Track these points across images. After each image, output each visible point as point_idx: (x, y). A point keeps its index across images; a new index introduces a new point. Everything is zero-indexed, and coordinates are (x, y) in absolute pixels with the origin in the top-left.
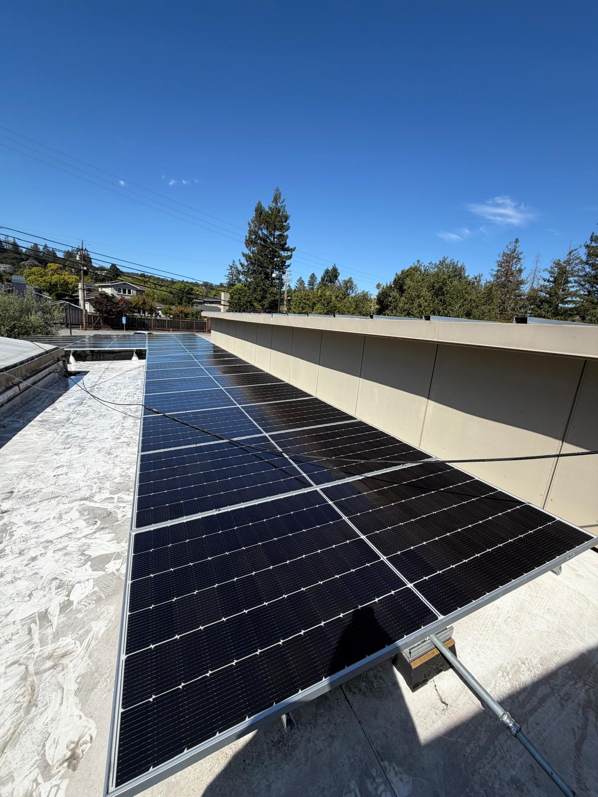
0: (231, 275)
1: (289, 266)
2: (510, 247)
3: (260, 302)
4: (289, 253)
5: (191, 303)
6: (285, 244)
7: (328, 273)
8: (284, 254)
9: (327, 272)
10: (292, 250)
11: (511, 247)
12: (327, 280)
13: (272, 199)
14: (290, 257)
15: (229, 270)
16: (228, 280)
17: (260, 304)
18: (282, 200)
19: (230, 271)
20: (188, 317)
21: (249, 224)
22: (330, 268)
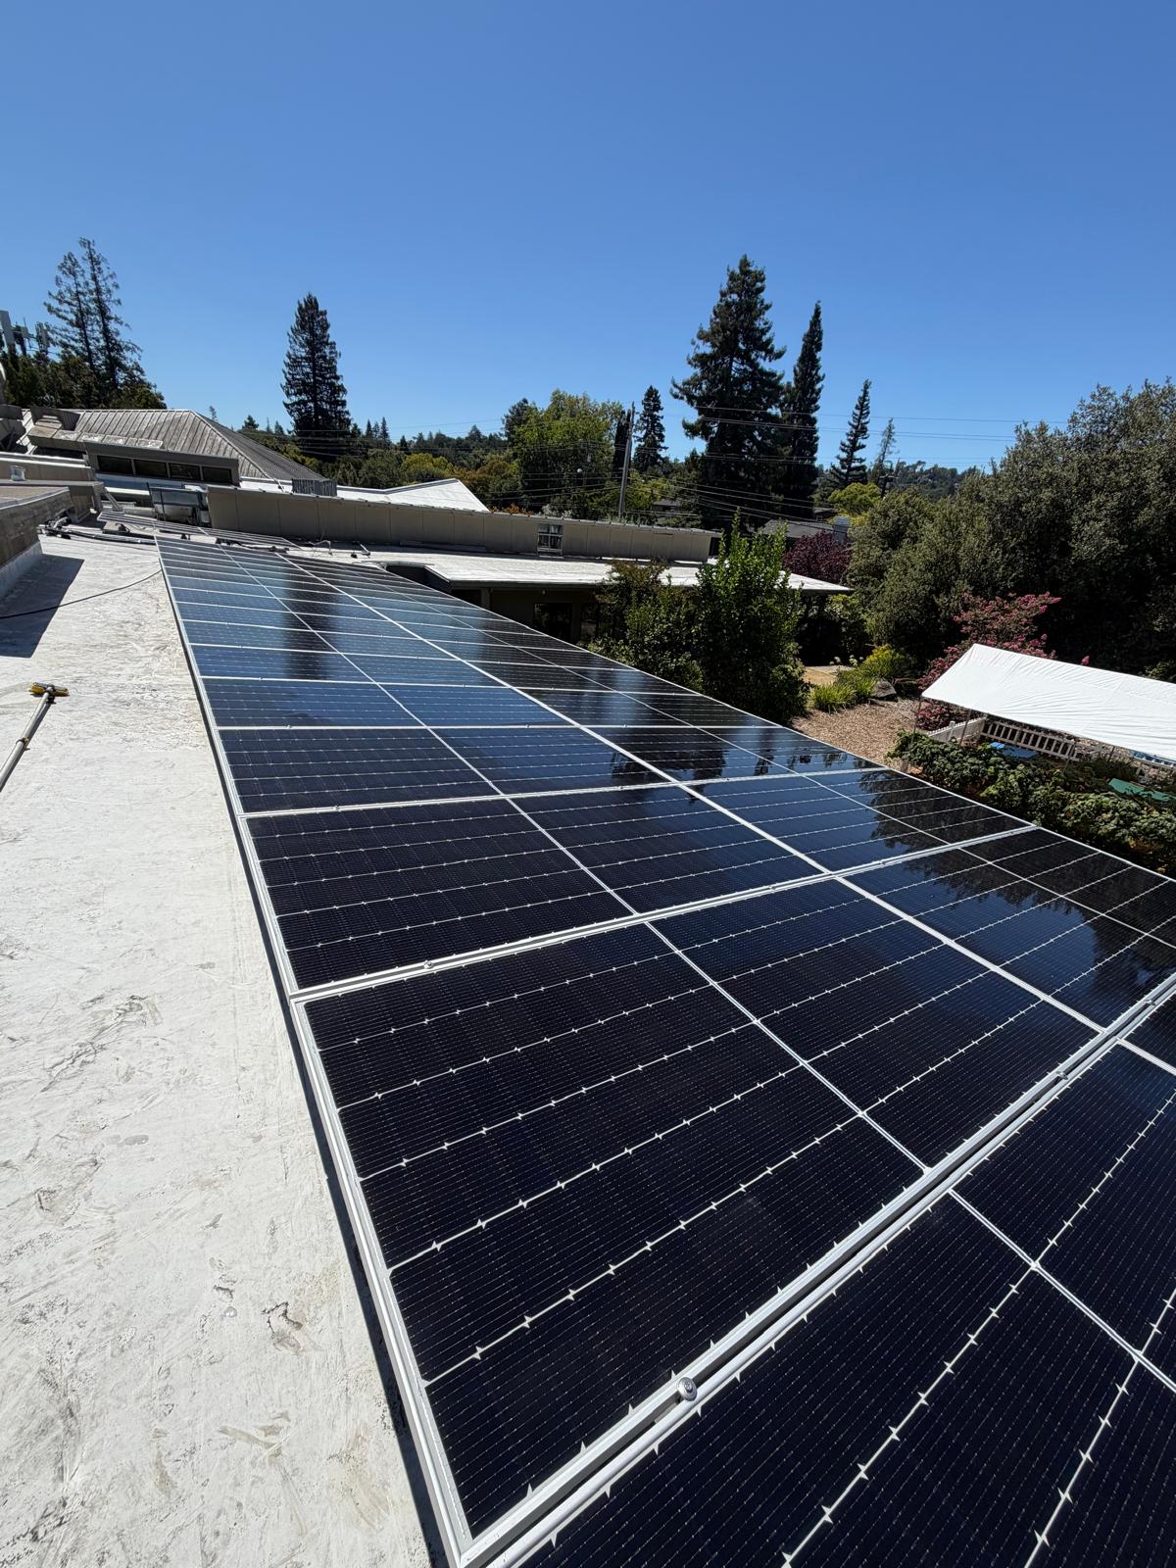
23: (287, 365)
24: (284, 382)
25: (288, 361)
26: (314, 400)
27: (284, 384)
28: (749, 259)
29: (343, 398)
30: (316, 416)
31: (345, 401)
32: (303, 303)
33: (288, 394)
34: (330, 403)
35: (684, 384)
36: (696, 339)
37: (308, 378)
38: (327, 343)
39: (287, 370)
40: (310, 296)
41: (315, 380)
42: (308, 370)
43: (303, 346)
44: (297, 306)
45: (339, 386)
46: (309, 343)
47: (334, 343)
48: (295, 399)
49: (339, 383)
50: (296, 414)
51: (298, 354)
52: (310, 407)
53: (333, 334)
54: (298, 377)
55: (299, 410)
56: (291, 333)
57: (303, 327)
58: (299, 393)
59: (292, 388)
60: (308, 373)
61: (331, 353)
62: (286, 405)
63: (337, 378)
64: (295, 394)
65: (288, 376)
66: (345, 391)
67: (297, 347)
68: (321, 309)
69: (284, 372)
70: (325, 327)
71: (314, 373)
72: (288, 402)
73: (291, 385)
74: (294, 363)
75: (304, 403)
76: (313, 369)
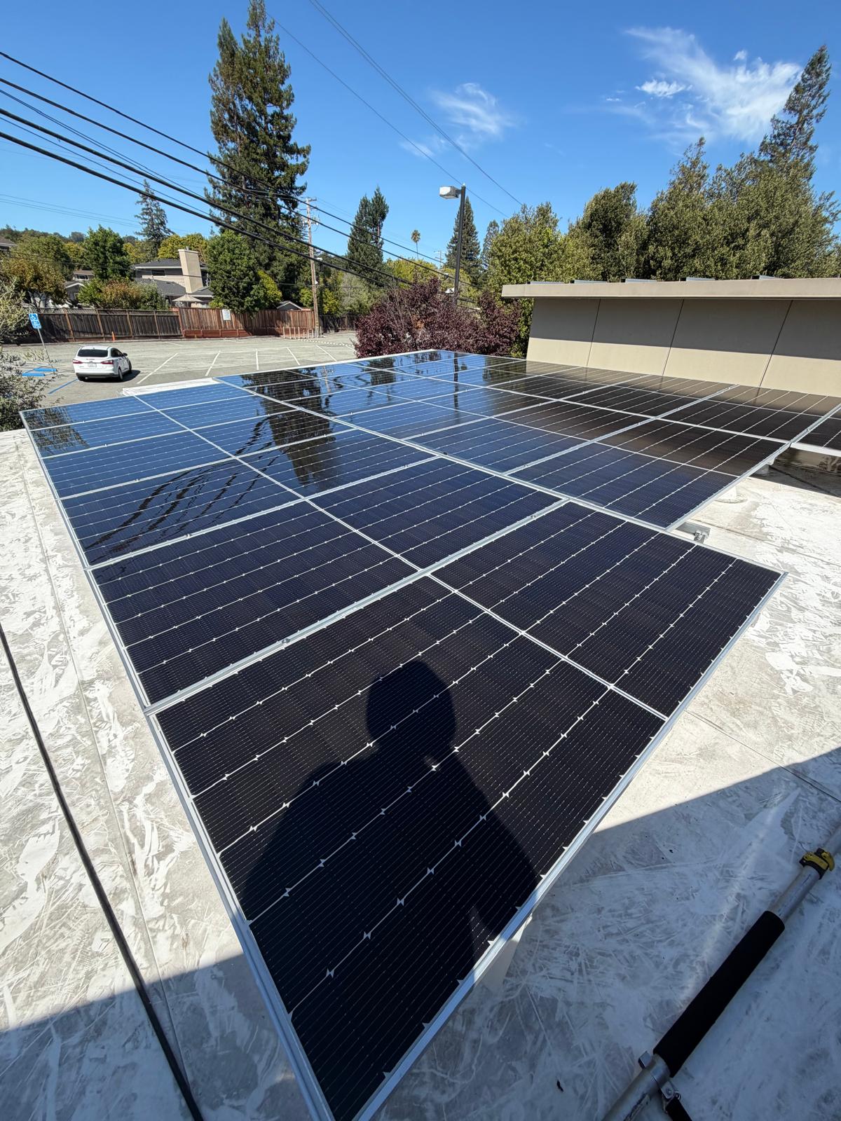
0: (147, 213)
1: (303, 189)
2: (689, 154)
3: (266, 269)
4: (301, 159)
5: (127, 274)
6: (289, 137)
7: (366, 206)
8: (292, 160)
9: (365, 204)
10: (305, 152)
11: (692, 155)
12: (367, 221)
13: (247, 18)
14: (302, 169)
15: (142, 202)
16: (146, 225)
17: (268, 272)
18: (268, 22)
19: (144, 206)
20: (140, 307)
21: (211, 80)
22: (371, 197)
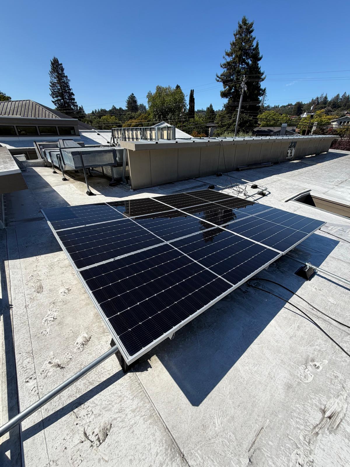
23: (51, 86)
24: (51, 93)
25: (51, 84)
26: (63, 99)
27: (51, 94)
28: (246, 18)
29: (74, 97)
30: (65, 105)
31: (74, 98)
32: (52, 61)
33: (53, 97)
34: (69, 100)
35: (221, 76)
36: (225, 56)
37: (60, 91)
38: (64, 76)
39: (51, 88)
40: (55, 58)
41: (62, 91)
42: (59, 87)
43: (55, 78)
44: (51, 62)
45: (71, 93)
46: (58, 77)
47: (67, 76)
48: (56, 99)
49: (71, 91)
50: (57, 105)
51: (54, 81)
52: (62, 102)
53: (66, 73)
54: (56, 90)
55: (58, 103)
56: (50, 73)
57: (54, 71)
58: (57, 97)
59: (54, 95)
60: (59, 89)
61: (66, 80)
62: (53, 102)
63: (70, 90)
64: (56, 97)
65: (52, 90)
66: (73, 95)
67: (53, 79)
68: (60, 63)
69: (50, 89)
70: (63, 70)
71: (61, 88)
72: (54, 100)
73: (53, 94)
74: (53, 85)
75: (60, 100)
76: (61, 87)
